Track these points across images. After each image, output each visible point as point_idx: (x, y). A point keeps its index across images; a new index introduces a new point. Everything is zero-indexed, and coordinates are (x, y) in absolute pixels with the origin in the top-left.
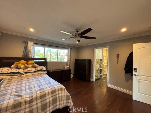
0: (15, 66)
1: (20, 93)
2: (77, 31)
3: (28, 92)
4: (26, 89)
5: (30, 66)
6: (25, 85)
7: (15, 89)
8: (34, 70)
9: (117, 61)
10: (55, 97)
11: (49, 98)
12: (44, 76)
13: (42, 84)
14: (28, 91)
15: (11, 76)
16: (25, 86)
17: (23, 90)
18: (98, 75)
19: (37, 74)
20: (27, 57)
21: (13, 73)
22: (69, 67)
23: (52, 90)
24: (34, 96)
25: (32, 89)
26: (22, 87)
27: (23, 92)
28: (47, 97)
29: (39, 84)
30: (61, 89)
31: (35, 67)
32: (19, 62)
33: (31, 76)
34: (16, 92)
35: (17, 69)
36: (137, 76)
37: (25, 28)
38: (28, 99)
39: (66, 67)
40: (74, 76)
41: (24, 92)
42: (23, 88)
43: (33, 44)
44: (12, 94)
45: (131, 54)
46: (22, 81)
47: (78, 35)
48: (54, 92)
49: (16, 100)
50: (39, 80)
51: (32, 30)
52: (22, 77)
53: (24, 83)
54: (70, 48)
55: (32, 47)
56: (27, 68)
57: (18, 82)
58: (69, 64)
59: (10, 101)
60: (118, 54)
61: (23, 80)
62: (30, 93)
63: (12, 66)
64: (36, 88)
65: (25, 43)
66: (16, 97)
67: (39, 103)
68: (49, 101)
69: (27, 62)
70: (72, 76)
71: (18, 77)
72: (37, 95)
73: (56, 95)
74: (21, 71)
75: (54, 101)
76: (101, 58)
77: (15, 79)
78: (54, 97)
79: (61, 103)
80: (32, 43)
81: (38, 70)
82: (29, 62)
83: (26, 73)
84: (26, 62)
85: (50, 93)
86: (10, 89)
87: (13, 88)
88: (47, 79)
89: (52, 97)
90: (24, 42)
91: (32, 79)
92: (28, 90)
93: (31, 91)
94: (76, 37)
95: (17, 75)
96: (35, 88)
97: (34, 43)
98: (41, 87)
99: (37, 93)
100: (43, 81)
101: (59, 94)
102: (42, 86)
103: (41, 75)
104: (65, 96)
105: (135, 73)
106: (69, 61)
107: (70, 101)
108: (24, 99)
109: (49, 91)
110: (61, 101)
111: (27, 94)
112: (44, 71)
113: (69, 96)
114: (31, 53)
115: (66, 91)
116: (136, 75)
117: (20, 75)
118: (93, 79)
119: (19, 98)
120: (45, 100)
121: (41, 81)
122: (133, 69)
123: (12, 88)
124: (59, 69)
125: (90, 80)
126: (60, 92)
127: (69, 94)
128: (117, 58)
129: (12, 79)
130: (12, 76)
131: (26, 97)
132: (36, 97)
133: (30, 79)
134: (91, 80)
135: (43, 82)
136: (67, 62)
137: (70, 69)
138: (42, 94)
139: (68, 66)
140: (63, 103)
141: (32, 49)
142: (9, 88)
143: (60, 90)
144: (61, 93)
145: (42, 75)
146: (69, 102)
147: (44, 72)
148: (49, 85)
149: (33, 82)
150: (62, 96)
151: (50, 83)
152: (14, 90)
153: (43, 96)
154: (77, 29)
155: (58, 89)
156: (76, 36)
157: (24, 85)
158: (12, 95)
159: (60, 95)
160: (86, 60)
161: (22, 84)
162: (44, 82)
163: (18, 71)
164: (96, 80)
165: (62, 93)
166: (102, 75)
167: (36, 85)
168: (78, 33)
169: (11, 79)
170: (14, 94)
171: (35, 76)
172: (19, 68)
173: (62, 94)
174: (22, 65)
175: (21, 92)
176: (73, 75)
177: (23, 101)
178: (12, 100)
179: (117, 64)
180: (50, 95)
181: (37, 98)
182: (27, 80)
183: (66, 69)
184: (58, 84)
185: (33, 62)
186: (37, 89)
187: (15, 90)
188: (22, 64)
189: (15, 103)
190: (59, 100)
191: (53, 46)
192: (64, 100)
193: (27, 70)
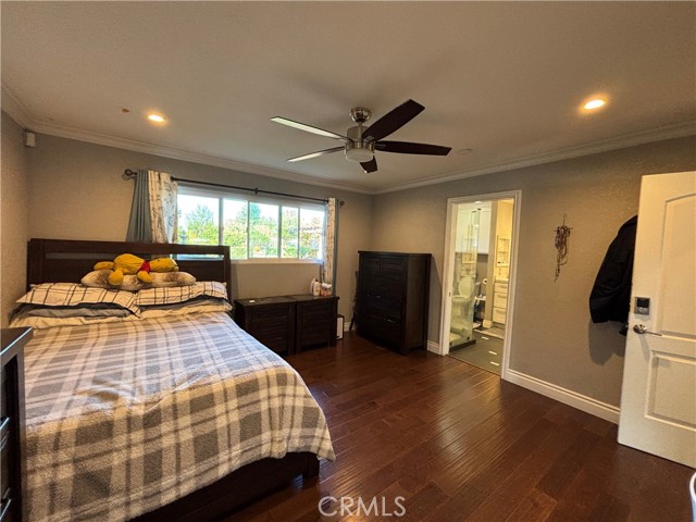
0: (100, 277)
1: (113, 386)
2: (361, 119)
3: (144, 383)
4: (135, 369)
5: (159, 277)
6: (133, 357)
7: (94, 370)
8: (175, 294)
9: (559, 261)
10: (252, 410)
11: (227, 412)
12: (215, 322)
13: (203, 355)
14: (143, 380)
15: (83, 319)
16: (136, 360)
17: (123, 376)
18: (466, 328)
19: (190, 314)
20: (146, 239)
21: (90, 306)
22: (329, 286)
23: (242, 380)
24: (166, 400)
25: (160, 375)
26: (122, 362)
27: (122, 382)
28: (219, 409)
29: (189, 355)
30: (282, 380)
31: (181, 284)
32: (112, 261)
33: (164, 320)
34: (96, 381)
35: (108, 290)
36: (647, 336)
37: (125, 111)
38: (140, 411)
39: (318, 288)
40: (353, 329)
41: (125, 384)
42: (126, 369)
43: (169, 182)
44: (81, 389)
45: (629, 230)
46: (125, 341)
47: (364, 136)
48: (247, 388)
49: (93, 412)
50: (193, 340)
51: (156, 118)
52: (126, 324)
53: (130, 350)
54: (337, 201)
55: (164, 195)
56: (147, 285)
57: (107, 343)
58: (329, 275)
59: (69, 412)
60: (563, 228)
61: (130, 336)
62: (149, 387)
63: (88, 278)
64: (175, 371)
65: (136, 177)
66: (94, 402)
67: (186, 428)
68: (228, 426)
69: (147, 262)
70: (342, 326)
71: (111, 325)
72: (175, 399)
73: (259, 401)
74: (123, 299)
75: (250, 426)
76: (485, 250)
77: (99, 329)
78: (246, 412)
79: (277, 435)
80: (165, 177)
81: (194, 296)
82: (154, 264)
83: (144, 308)
84: (142, 261)
85: (231, 393)
86: (76, 369)
87: (87, 364)
88: (226, 335)
89: (239, 408)
90: (128, 173)
91: (166, 335)
92: (145, 377)
93: (155, 381)
94: (353, 147)
95: (106, 317)
96: (172, 368)
97: (173, 179)
98: (196, 368)
99: (176, 389)
100: (211, 342)
101: (269, 398)
102: (202, 361)
103: (203, 317)
104: (296, 410)
105: (642, 319)
106: (332, 261)
107: (318, 432)
108: (126, 409)
109: (228, 386)
110: (280, 429)
111: (137, 393)
112: (219, 300)
113: (317, 409)
114: (160, 221)
115: (303, 389)
116: (644, 332)
117: (119, 316)
118: (438, 342)
119: (106, 406)
120: (210, 419)
121: (200, 344)
122: (633, 304)
123: (82, 365)
124: (287, 297)
125: (423, 347)
126: (275, 390)
127: (314, 403)
128: (557, 246)
129: (87, 331)
130: (86, 316)
131: (133, 400)
132: (175, 407)
133: (157, 333)
134: (431, 346)
135: (207, 347)
136: (321, 267)
137: (337, 295)
138: (197, 393)
139: (324, 285)
140: (289, 438)
141: (164, 204)
142: (73, 366)
143: (273, 381)
144: (279, 395)
145: (207, 317)
146: (313, 437)
147: (220, 308)
148: (231, 360)
149: (168, 344)
150: (282, 408)
151: (236, 352)
152: (90, 374)
153: (202, 403)
154: (357, 109)
155: (268, 377)
156: (352, 144)
157: (129, 355)
158: (81, 393)
159: (276, 403)
160: (407, 255)
161: (123, 351)
162: (212, 346)
163: (109, 297)
164: (454, 349)
165: (284, 395)
166: (486, 329)
167: (178, 358)
168: (364, 125)
169: (85, 330)
170: (89, 386)
171: (179, 321)
172: (115, 288)
173: (283, 401)
174: (125, 274)
175: (117, 382)
176: (347, 325)
177: (119, 415)
178: (76, 411)
179: (557, 275)
180: (232, 399)
181: (175, 410)
182: (144, 335)
183: (316, 294)
184: (269, 358)
185: (171, 260)
186: (181, 372)
187: (92, 375)
188: (126, 271)
189: (87, 424)
190: (271, 423)
191: (256, 191)
192: (292, 427)
193: (146, 296)
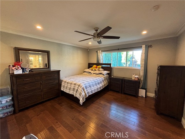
2: (96, 30)
8: (97, 72)
19: (98, 76)
47: (98, 35)
55: (101, 54)
56: (95, 70)
80: (100, 51)
81: (100, 73)
83: (94, 74)
84: (96, 66)
97: (102, 51)
114: (100, 59)
117: (91, 74)
172: (92, 70)
174: (93, 68)
183: (133, 78)
185: (100, 66)
